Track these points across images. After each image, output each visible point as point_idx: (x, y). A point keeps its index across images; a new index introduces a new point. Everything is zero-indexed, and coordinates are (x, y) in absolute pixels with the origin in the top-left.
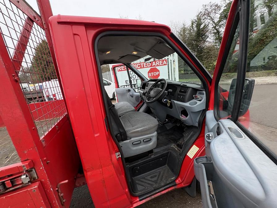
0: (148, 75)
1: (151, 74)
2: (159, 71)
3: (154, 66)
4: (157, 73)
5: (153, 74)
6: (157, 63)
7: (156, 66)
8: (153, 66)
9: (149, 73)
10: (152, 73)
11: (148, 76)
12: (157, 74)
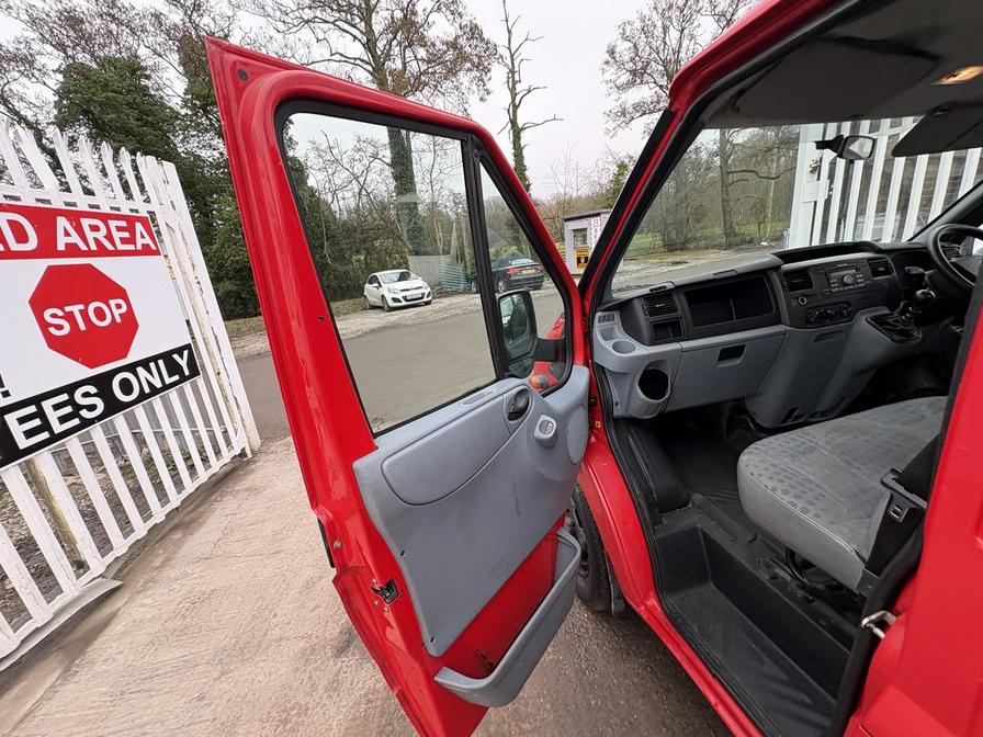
0: (44, 326)
1: (70, 317)
2: (121, 293)
3: (72, 250)
4: (114, 310)
5: (84, 313)
6: (90, 235)
7: (90, 254)
8: (61, 247)
9: (39, 303)
10: (76, 309)
11: (48, 336)
12: (117, 312)
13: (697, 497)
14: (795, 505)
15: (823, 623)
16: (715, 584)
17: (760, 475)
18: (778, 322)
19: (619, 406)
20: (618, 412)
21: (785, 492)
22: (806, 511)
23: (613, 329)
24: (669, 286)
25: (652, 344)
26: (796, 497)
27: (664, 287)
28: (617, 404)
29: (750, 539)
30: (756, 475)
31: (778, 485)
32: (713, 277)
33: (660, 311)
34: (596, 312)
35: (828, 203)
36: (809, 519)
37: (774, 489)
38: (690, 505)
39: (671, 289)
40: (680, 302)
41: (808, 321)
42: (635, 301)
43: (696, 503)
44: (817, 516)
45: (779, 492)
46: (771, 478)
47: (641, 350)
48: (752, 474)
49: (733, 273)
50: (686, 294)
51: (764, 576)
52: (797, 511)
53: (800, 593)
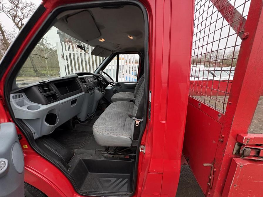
13: (76, 150)
14: (114, 135)
15: (118, 159)
16: (90, 172)
17: (103, 132)
18: (82, 92)
19: (36, 134)
20: (36, 136)
21: (111, 133)
22: (117, 135)
23: (23, 101)
24: (47, 81)
25: (47, 104)
26: (113, 133)
27: (45, 82)
28: (34, 133)
29: (95, 152)
30: (101, 132)
31: (108, 132)
32: (62, 79)
33: (46, 91)
34: (9, 94)
35: (68, 65)
36: (118, 136)
37: (108, 134)
38: (75, 154)
39: (48, 83)
40: (53, 87)
41: (88, 91)
42: (33, 88)
43: (76, 152)
44: (119, 134)
45: (109, 134)
46: (106, 131)
47: (43, 107)
48: (100, 133)
49: (68, 78)
50: (55, 84)
51: (103, 159)
52: (115, 136)
53: (111, 156)
